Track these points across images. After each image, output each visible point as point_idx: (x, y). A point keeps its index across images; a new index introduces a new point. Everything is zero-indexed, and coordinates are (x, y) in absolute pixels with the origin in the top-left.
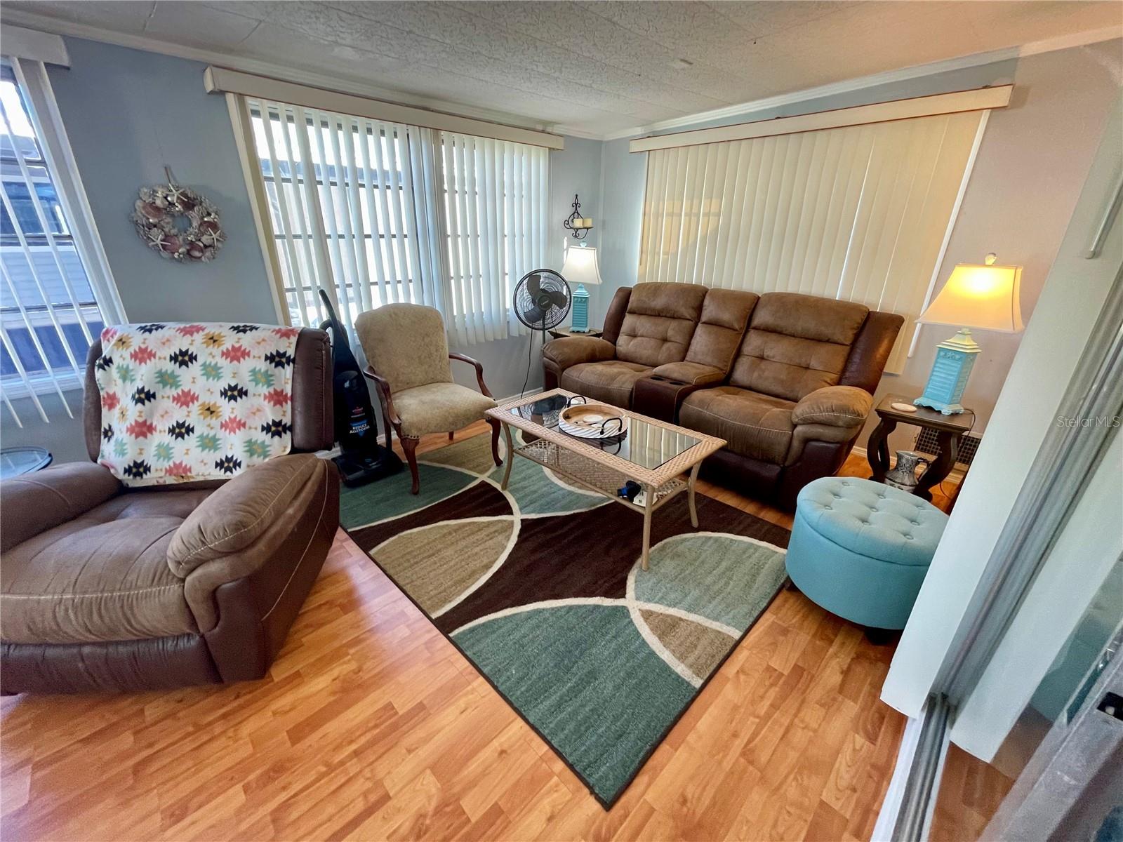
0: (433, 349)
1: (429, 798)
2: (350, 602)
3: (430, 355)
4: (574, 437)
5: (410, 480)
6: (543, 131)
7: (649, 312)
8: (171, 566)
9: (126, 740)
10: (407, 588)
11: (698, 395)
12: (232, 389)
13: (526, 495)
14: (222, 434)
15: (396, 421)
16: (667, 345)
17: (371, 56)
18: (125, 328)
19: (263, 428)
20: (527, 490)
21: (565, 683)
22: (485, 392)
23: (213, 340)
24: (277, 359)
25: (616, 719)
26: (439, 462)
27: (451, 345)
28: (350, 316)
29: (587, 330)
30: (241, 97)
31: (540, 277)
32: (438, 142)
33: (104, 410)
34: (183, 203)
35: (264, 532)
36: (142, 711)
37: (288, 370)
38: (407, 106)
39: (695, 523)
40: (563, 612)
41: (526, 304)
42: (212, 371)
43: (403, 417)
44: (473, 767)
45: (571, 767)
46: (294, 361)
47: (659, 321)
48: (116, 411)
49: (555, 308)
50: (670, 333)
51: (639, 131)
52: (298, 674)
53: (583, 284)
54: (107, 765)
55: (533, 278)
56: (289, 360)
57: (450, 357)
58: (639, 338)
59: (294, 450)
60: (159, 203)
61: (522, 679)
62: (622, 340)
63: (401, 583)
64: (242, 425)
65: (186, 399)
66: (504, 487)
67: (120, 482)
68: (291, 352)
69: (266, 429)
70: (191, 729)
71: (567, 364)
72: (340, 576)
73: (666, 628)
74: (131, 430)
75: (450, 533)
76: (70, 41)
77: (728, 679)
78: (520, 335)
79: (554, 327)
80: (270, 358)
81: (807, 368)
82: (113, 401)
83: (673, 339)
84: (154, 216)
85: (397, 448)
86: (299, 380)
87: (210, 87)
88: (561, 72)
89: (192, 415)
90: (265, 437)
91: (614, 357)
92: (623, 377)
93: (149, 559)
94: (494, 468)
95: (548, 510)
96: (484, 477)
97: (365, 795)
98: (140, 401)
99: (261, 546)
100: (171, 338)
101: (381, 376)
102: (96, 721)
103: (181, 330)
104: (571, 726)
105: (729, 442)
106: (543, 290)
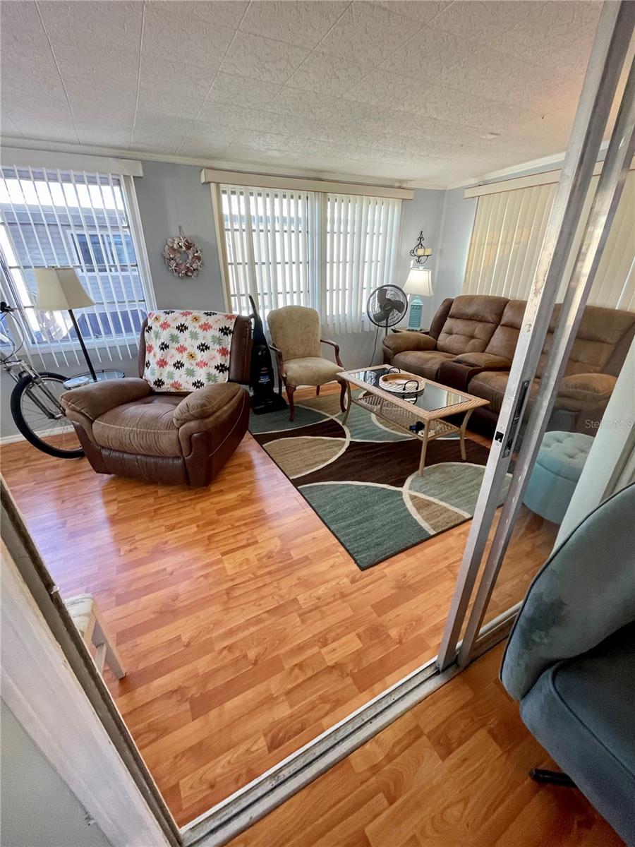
0: (310, 335)
1: (276, 546)
2: (250, 466)
3: (309, 338)
4: (386, 391)
5: (289, 414)
6: (399, 187)
7: (465, 317)
8: (175, 421)
9: (151, 500)
10: (280, 464)
11: (483, 374)
12: (203, 345)
13: (356, 430)
14: (196, 368)
15: (284, 376)
16: (473, 341)
17: (287, 153)
18: (157, 312)
19: (216, 367)
20: (357, 427)
21: (355, 518)
22: (339, 364)
23: (196, 319)
24: (225, 331)
25: (377, 538)
26: (307, 406)
27: (323, 334)
28: (264, 314)
29: (418, 329)
30: (218, 184)
31: (386, 290)
32: (326, 200)
33: (147, 353)
34: (186, 246)
35: (214, 413)
36: (157, 492)
37: (230, 337)
38: (309, 179)
39: (464, 457)
40: (363, 488)
41: (376, 309)
42: (194, 336)
43: (288, 374)
44: (299, 540)
45: (348, 551)
46: (233, 332)
47: (470, 323)
48: (152, 354)
49: (396, 312)
50: (477, 332)
51: (473, 181)
52: (222, 491)
53: (420, 296)
54: (143, 508)
55: (382, 291)
56: (230, 332)
57: (321, 341)
58: (454, 336)
59: (229, 381)
60: (175, 246)
61: (331, 512)
62: (442, 336)
63: (277, 461)
64: (206, 364)
65: (181, 349)
66: (343, 424)
67: (151, 388)
68: (232, 328)
69: (217, 368)
70: (176, 501)
71: (398, 350)
72: (246, 454)
73: (421, 505)
74: (158, 363)
75: (307, 442)
76: (145, 163)
77: (453, 535)
78: (370, 330)
79: (394, 325)
80: (221, 330)
81: (577, 361)
82: (151, 348)
83: (478, 337)
84: (172, 254)
85: (285, 396)
86: (234, 343)
87: (203, 180)
88: (405, 149)
89: (183, 358)
90: (215, 372)
91: (435, 348)
92: (434, 360)
93: (166, 418)
94: (341, 412)
95: (368, 439)
96: (333, 417)
97: (248, 539)
98: (162, 349)
99: (211, 419)
100: (177, 318)
101: (279, 348)
102: (139, 491)
103: (182, 314)
104: (352, 536)
105: (492, 403)
106: (388, 299)
